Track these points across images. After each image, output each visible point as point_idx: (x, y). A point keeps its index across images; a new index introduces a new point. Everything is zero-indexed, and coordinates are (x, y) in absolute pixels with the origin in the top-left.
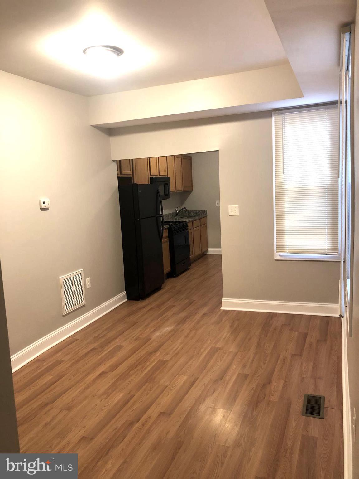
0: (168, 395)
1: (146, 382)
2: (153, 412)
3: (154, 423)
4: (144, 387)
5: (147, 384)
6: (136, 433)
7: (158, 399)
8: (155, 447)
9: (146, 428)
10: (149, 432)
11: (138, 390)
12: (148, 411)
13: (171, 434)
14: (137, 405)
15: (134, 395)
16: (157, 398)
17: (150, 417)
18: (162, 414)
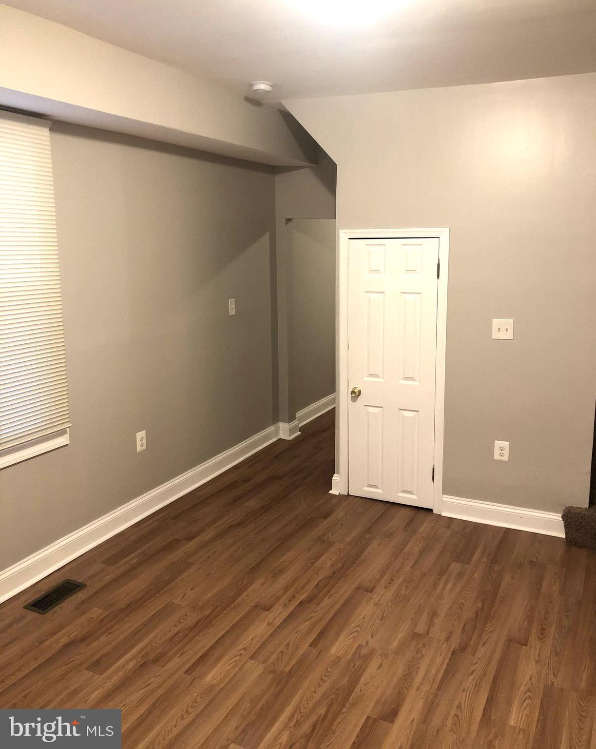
0: (252, 639)
1: (290, 672)
2: (279, 614)
3: (278, 598)
4: (293, 662)
5: (287, 669)
6: (302, 588)
7: (269, 633)
8: (281, 572)
9: (290, 593)
10: (286, 589)
11: (305, 656)
12: (287, 615)
13: (260, 581)
14: (304, 627)
15: (310, 646)
16: (271, 636)
17: (285, 605)
18: (268, 608)
